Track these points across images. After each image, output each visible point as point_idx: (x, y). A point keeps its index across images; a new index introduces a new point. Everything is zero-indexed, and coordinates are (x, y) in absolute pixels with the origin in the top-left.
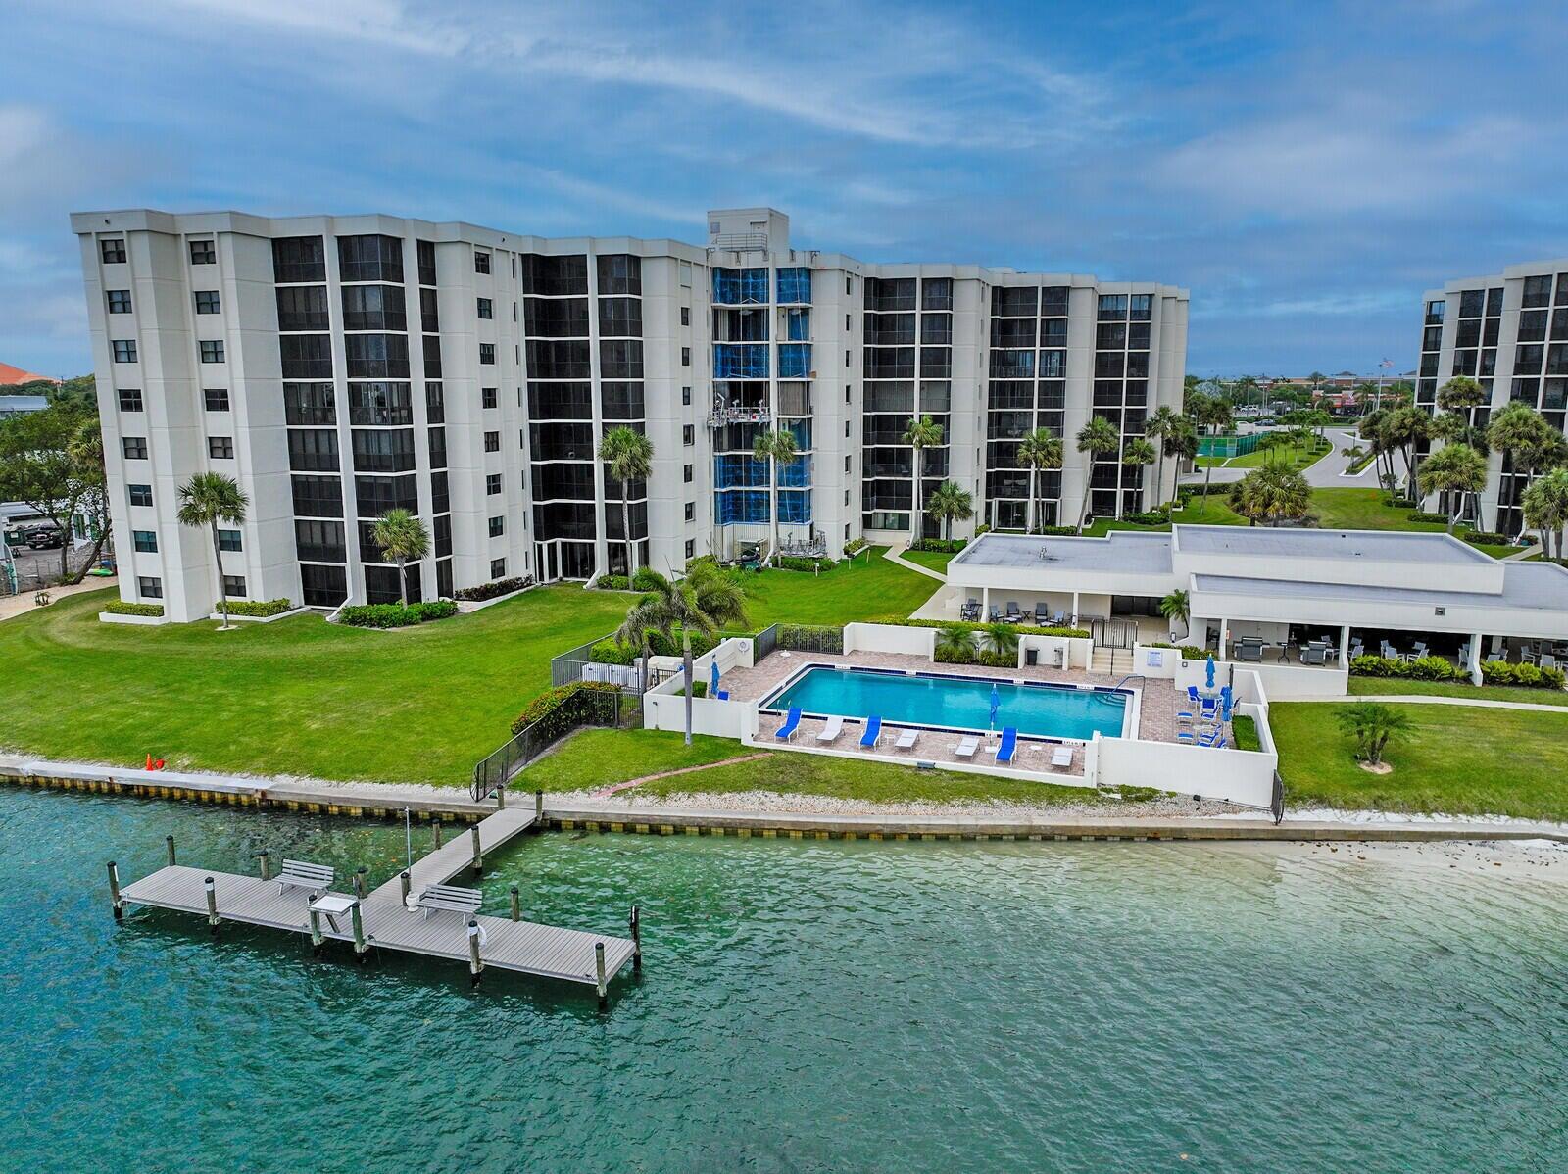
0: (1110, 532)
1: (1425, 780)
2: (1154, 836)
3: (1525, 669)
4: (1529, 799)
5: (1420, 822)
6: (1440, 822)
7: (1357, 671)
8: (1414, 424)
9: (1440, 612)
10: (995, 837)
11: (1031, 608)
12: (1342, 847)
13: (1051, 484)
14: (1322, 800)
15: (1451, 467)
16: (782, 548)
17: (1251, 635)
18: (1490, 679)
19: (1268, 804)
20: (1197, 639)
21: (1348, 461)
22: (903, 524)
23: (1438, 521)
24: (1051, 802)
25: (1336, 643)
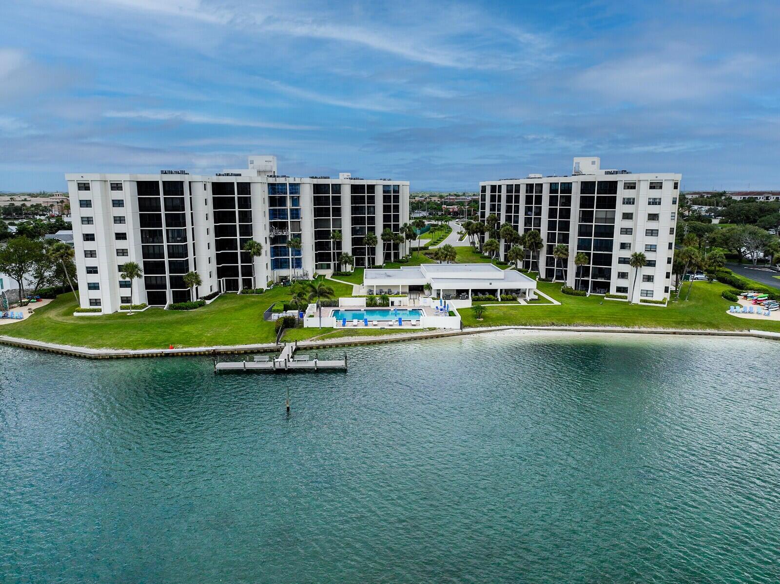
0: (401, 267)
1: (490, 320)
2: (437, 337)
3: (509, 296)
4: (509, 322)
5: (490, 328)
6: (493, 328)
7: (473, 300)
8: (480, 227)
9: (491, 284)
10: (404, 340)
11: (387, 291)
12: (475, 335)
13: (373, 251)
14: (470, 326)
15: (491, 245)
16: (294, 277)
17: (448, 293)
18: (502, 300)
19: (459, 328)
20: (434, 295)
21: (459, 236)
22: (328, 267)
23: (489, 257)
24: (414, 332)
25: (468, 294)
